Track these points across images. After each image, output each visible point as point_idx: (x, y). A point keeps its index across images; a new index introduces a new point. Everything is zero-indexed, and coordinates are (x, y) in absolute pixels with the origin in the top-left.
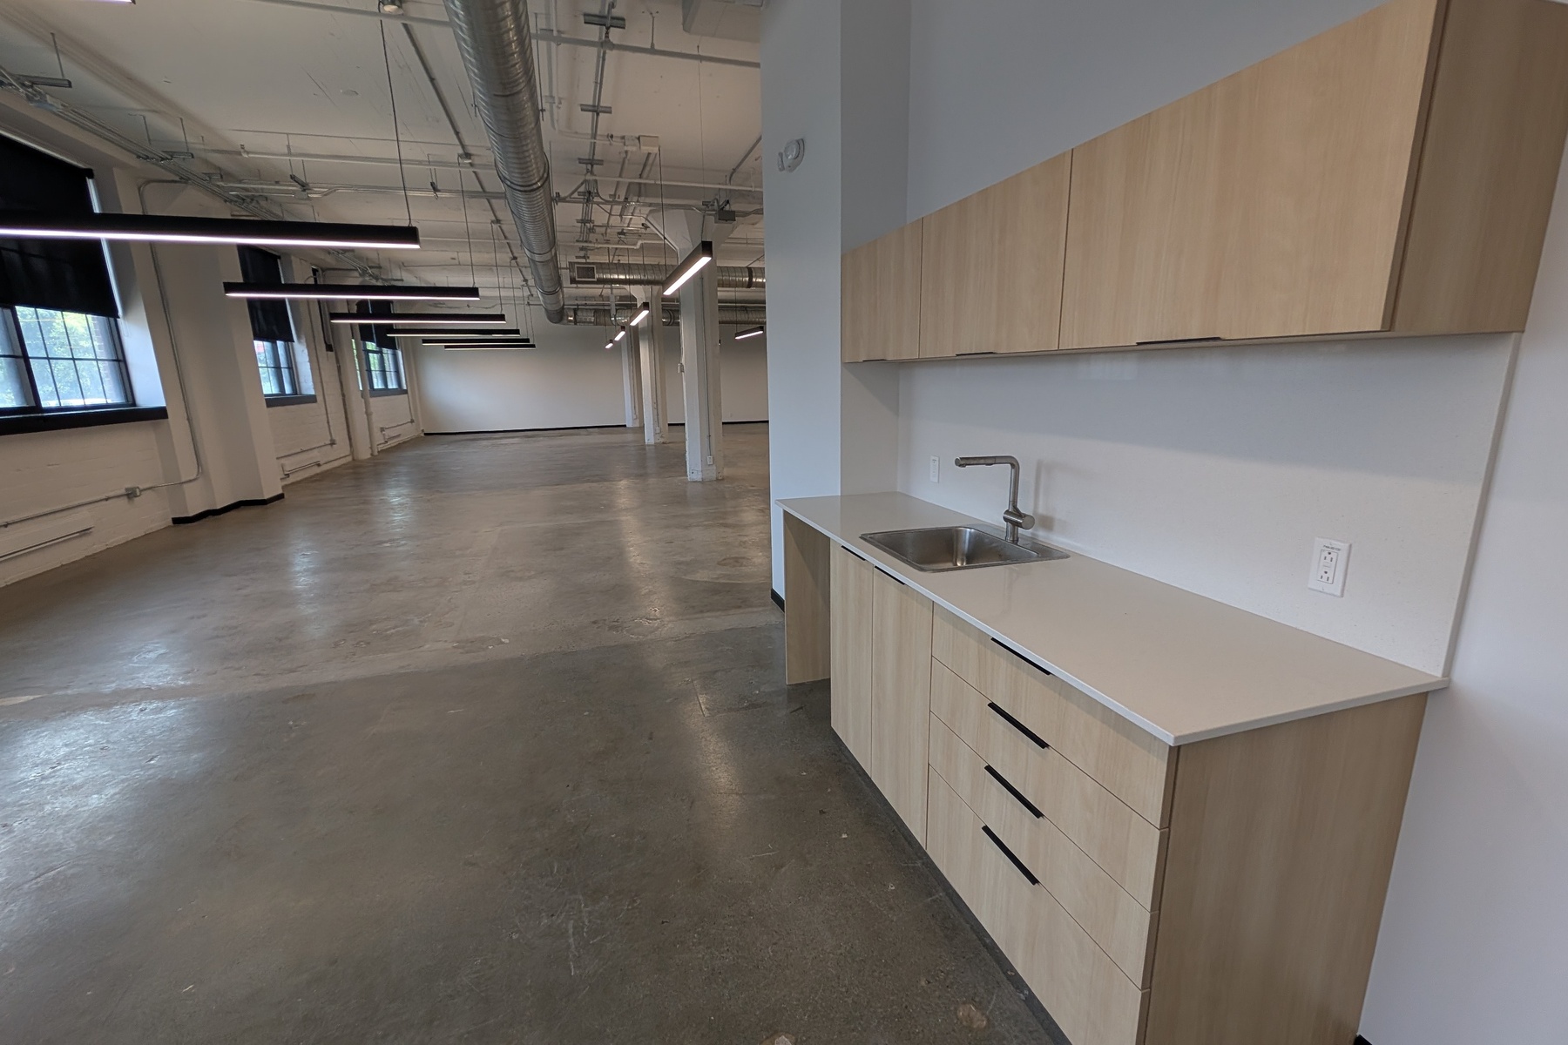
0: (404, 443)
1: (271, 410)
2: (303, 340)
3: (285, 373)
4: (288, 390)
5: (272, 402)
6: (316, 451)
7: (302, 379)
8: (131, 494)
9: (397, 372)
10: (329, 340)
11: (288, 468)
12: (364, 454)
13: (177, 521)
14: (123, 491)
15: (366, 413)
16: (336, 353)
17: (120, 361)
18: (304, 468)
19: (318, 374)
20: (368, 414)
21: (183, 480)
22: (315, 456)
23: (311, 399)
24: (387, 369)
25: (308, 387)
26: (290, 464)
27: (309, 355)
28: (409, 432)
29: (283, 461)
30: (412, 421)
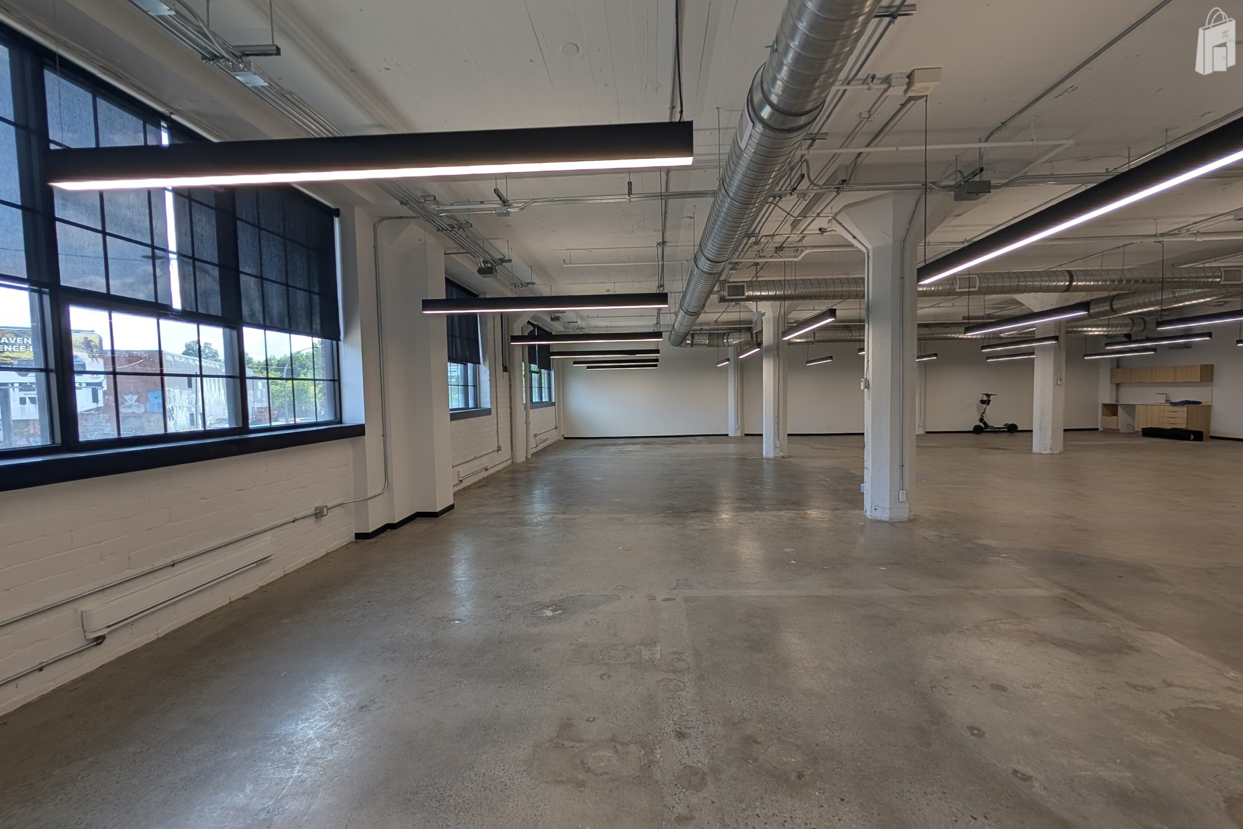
0: (550, 446)
1: (454, 422)
2: (487, 363)
3: (471, 389)
4: (471, 404)
5: (456, 416)
6: (485, 458)
7: (482, 395)
8: (319, 514)
9: (549, 388)
10: (506, 362)
11: (462, 475)
12: (521, 458)
13: (359, 536)
14: (312, 511)
15: (526, 423)
16: (509, 374)
17: (335, 381)
18: (475, 473)
19: (495, 390)
20: (527, 423)
21: (369, 496)
22: (485, 461)
23: (487, 412)
24: (543, 386)
25: (486, 402)
26: (464, 471)
28: (553, 437)
29: (459, 468)
30: (556, 428)
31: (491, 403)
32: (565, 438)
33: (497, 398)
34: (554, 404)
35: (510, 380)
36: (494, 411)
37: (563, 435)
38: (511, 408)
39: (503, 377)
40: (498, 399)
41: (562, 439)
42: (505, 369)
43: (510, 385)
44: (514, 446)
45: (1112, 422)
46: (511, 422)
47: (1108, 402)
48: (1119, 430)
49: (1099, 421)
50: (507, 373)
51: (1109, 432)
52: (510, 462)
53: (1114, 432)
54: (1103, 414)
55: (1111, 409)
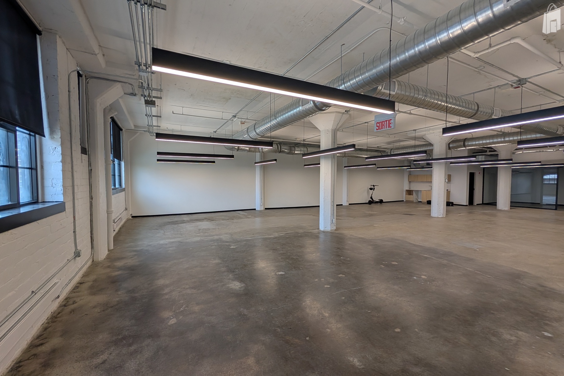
27: (63, 154)
31: (64, 194)
32: (132, 217)
33: (73, 186)
34: (124, 190)
35: (90, 164)
36: (69, 206)
37: (131, 215)
38: (91, 198)
39: (80, 161)
40: (76, 187)
41: (131, 218)
42: (84, 151)
43: (90, 171)
44: (95, 242)
45: (411, 198)
46: (91, 215)
47: (407, 189)
48: (413, 201)
49: (404, 197)
50: (87, 156)
51: (408, 202)
52: (90, 263)
53: (412, 202)
54: (406, 194)
55: (409, 192)
